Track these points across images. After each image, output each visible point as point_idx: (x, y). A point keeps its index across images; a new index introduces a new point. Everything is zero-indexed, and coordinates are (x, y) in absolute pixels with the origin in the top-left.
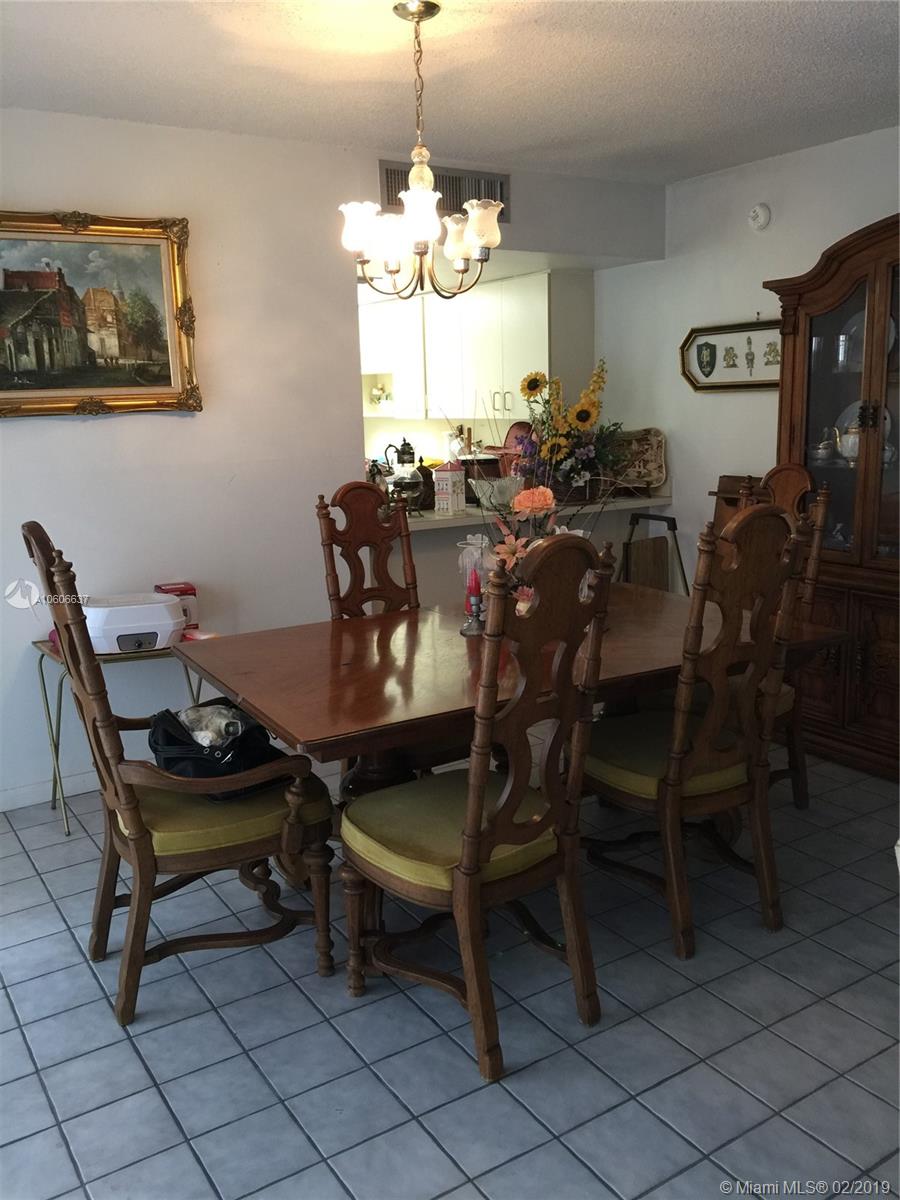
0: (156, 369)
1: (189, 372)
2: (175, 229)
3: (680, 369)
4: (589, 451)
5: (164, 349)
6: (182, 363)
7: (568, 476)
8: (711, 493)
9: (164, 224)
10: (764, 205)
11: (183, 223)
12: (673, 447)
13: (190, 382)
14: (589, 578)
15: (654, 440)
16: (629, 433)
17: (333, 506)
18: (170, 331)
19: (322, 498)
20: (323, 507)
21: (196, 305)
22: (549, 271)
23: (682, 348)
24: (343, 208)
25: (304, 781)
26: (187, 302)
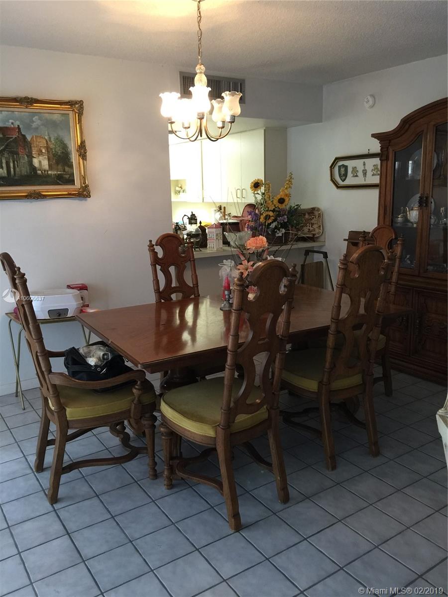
0: (67, 176)
1: (84, 178)
2: (77, 106)
3: (329, 178)
4: (285, 218)
5: (71, 166)
6: (80, 173)
7: (274, 232)
8: (345, 240)
9: (71, 103)
10: (373, 96)
11: (81, 103)
12: (326, 217)
13: (85, 183)
14: (285, 281)
15: (316, 213)
16: (304, 209)
17: (156, 245)
18: (74, 157)
19: (151, 241)
20: (151, 246)
21: (87, 144)
22: (264, 128)
23: (331, 167)
24: (161, 95)
25: (142, 382)
26: (83, 142)
